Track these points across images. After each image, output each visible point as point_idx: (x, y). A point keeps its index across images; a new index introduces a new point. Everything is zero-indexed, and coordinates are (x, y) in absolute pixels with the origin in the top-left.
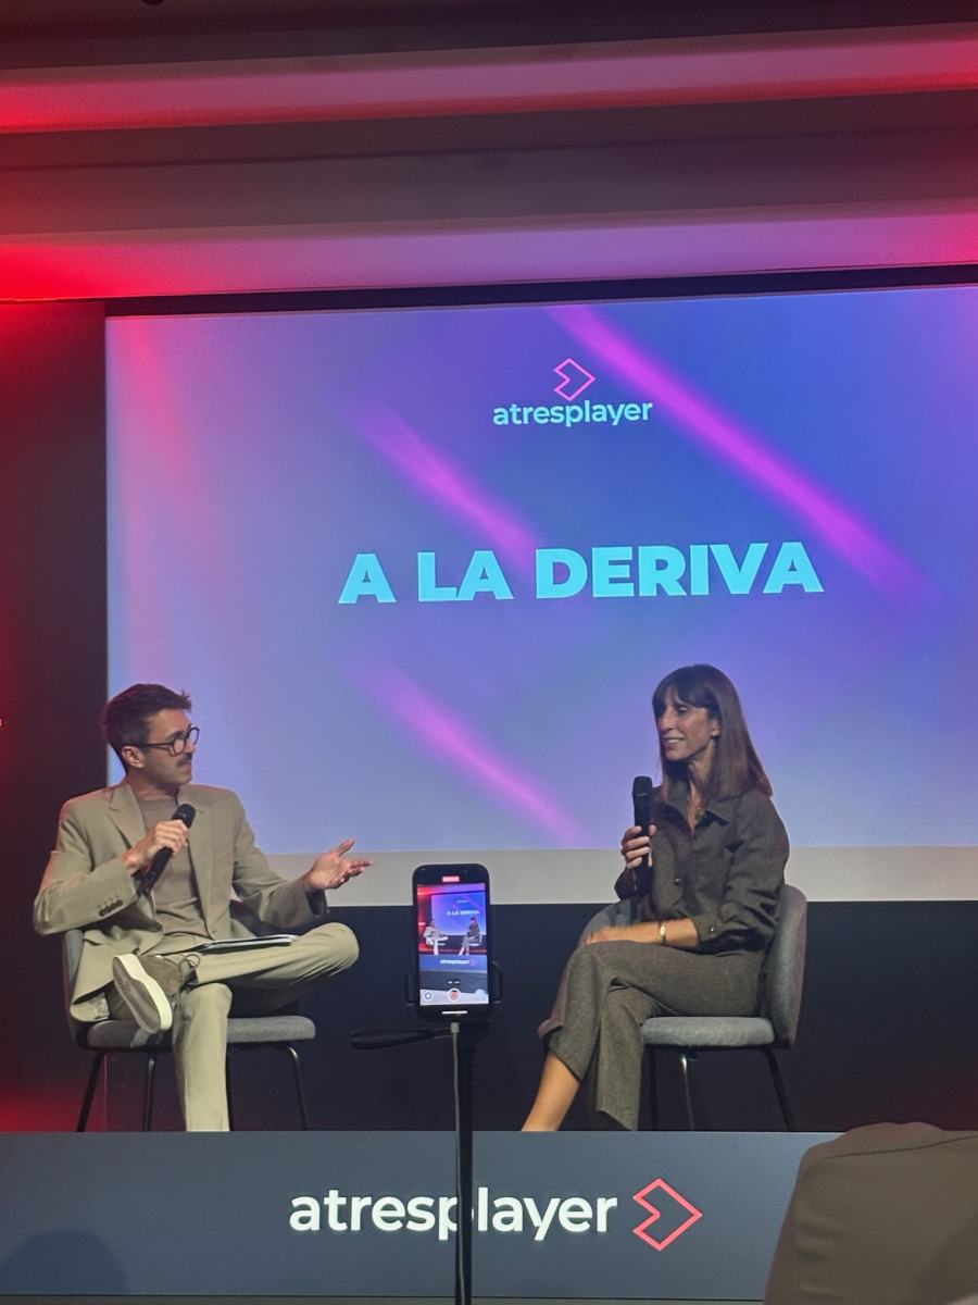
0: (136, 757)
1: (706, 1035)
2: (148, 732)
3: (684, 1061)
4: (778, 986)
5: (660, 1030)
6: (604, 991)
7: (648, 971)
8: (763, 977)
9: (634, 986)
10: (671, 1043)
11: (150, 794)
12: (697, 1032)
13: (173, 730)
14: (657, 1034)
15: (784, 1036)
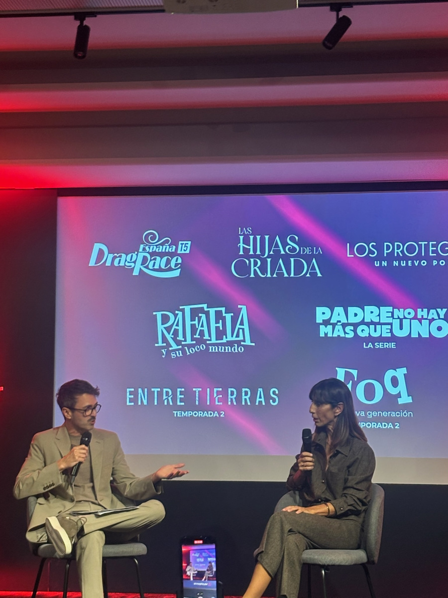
0: (68, 413)
1: (334, 560)
2: (75, 402)
3: (323, 572)
4: (369, 535)
5: (312, 557)
6: (286, 535)
7: (307, 526)
8: (362, 530)
9: (299, 533)
10: (317, 563)
11: (74, 432)
12: (330, 558)
13: (87, 404)
14: (310, 558)
15: (372, 559)
